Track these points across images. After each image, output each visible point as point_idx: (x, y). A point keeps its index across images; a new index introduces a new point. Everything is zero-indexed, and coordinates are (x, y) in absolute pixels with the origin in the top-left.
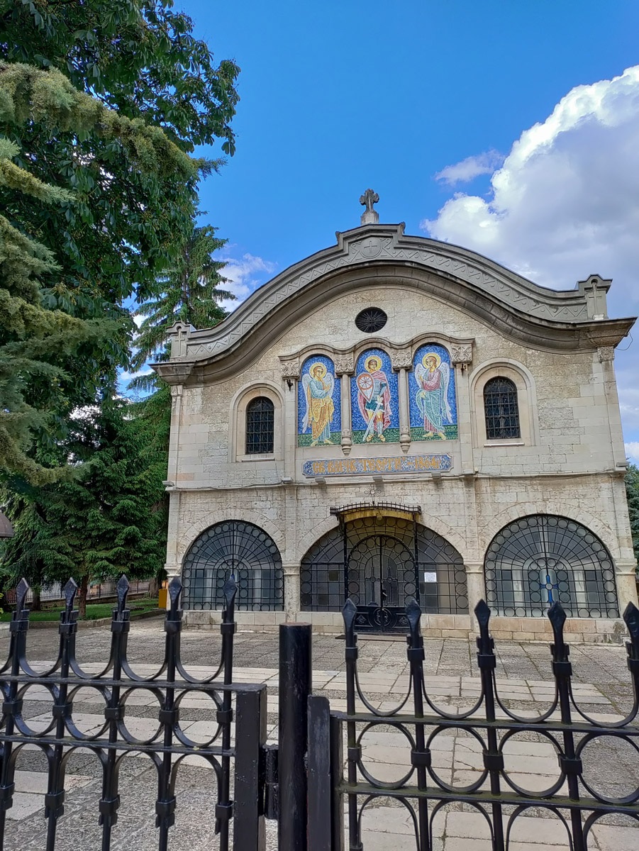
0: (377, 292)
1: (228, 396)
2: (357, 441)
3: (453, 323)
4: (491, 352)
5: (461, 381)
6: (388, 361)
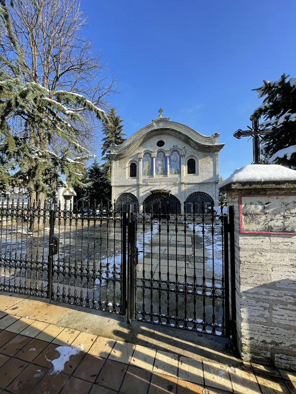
0: (162, 136)
1: (125, 163)
2: (157, 174)
3: (181, 145)
4: (190, 152)
5: (182, 159)
6: (165, 154)
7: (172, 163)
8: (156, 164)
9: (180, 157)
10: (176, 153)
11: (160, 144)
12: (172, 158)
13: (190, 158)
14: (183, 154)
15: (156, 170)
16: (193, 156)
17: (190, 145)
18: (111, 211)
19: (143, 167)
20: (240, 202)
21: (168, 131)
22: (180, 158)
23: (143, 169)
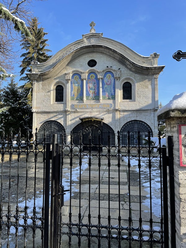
0: (94, 55)
1: (49, 85)
2: (87, 99)
3: (115, 66)
4: (126, 74)
5: (117, 82)
6: (97, 76)
7: (106, 86)
8: (86, 88)
9: (115, 79)
10: (110, 75)
11: (92, 63)
12: (106, 80)
13: (126, 81)
14: (117, 76)
15: (86, 94)
16: (129, 79)
17: (126, 67)
18: (32, 142)
19: (72, 91)
20: (179, 132)
21: (101, 49)
22: (114, 81)
23: (71, 93)
